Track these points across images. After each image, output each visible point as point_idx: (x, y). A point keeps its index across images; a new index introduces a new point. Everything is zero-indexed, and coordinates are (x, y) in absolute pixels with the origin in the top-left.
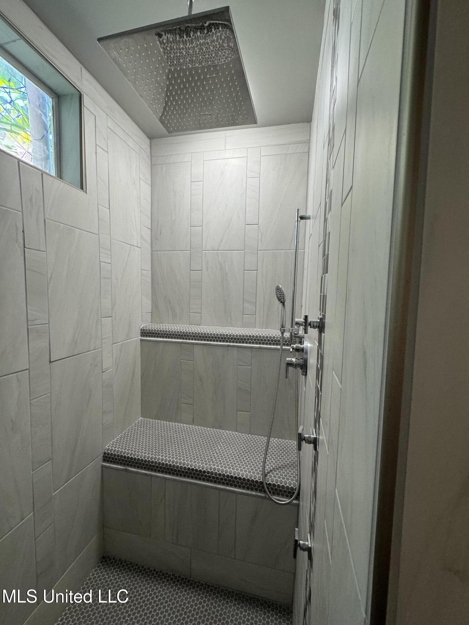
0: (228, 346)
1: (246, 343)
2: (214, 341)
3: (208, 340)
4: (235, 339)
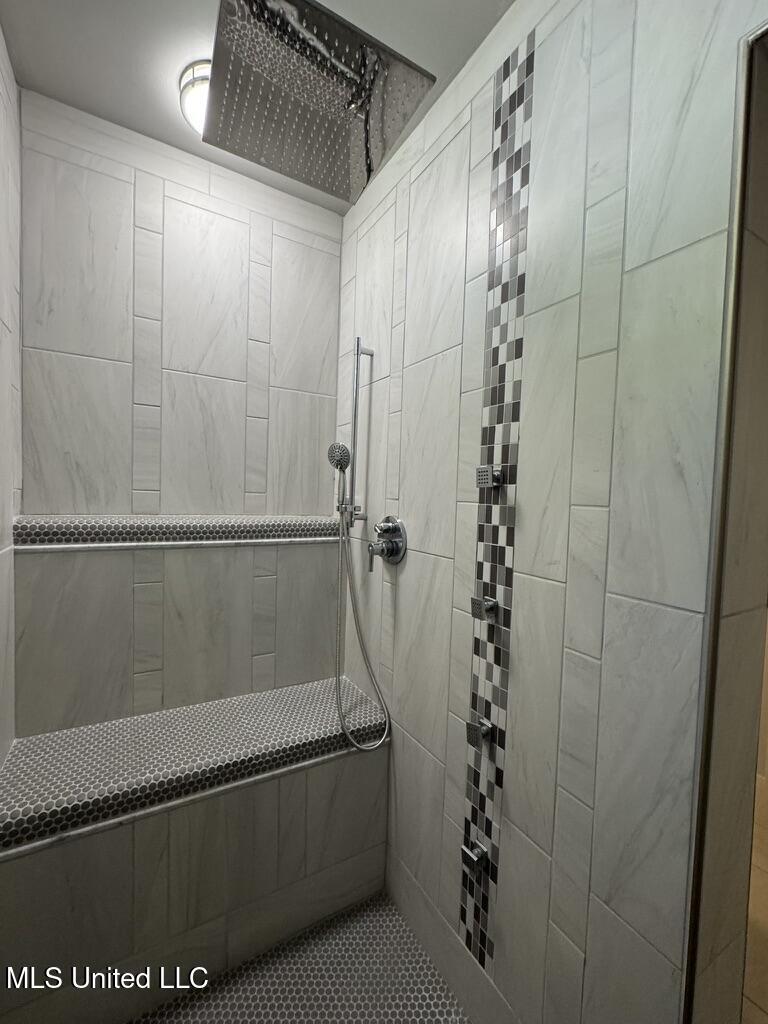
0: (237, 545)
3: (195, 539)
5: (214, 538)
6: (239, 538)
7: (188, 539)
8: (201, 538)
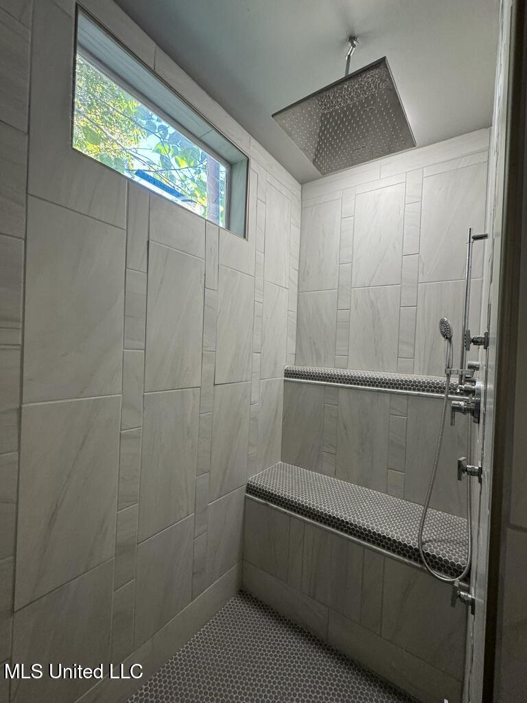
0: (379, 391)
1: (401, 389)
2: (362, 385)
3: (355, 384)
4: (387, 383)
5: (366, 385)
6: (381, 387)
7: (351, 384)
8: (358, 384)
